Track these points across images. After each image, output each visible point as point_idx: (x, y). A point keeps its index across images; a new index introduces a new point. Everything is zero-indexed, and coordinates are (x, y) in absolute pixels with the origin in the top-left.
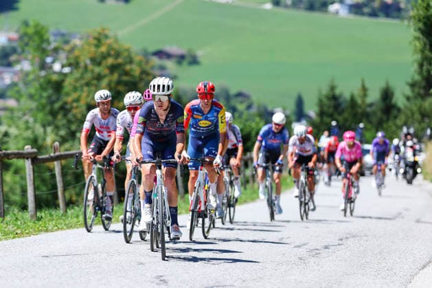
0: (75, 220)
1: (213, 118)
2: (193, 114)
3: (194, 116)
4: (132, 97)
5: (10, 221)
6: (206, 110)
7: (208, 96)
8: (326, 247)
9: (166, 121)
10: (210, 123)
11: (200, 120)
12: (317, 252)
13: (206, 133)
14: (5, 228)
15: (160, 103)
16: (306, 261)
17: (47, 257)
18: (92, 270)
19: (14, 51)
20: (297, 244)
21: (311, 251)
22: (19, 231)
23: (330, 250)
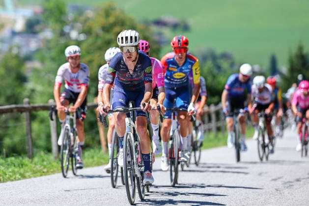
0: (91, 160)
1: (187, 70)
2: (169, 67)
3: (170, 69)
4: (112, 54)
5: (38, 162)
6: (181, 63)
7: (183, 50)
8: (298, 180)
9: (134, 71)
10: (184, 75)
11: (175, 73)
12: (291, 184)
13: (179, 84)
14: (34, 167)
15: (128, 54)
16: (281, 192)
17: (69, 191)
18: (105, 202)
19: (38, 22)
20: (274, 178)
21: (285, 183)
22: (45, 170)
23: (302, 183)
